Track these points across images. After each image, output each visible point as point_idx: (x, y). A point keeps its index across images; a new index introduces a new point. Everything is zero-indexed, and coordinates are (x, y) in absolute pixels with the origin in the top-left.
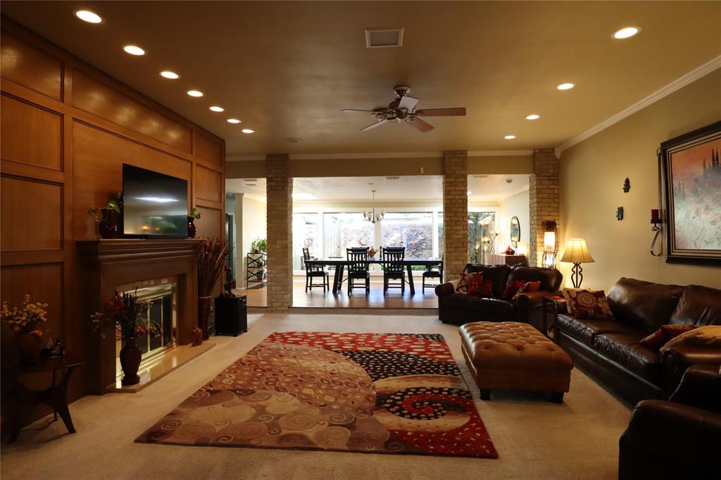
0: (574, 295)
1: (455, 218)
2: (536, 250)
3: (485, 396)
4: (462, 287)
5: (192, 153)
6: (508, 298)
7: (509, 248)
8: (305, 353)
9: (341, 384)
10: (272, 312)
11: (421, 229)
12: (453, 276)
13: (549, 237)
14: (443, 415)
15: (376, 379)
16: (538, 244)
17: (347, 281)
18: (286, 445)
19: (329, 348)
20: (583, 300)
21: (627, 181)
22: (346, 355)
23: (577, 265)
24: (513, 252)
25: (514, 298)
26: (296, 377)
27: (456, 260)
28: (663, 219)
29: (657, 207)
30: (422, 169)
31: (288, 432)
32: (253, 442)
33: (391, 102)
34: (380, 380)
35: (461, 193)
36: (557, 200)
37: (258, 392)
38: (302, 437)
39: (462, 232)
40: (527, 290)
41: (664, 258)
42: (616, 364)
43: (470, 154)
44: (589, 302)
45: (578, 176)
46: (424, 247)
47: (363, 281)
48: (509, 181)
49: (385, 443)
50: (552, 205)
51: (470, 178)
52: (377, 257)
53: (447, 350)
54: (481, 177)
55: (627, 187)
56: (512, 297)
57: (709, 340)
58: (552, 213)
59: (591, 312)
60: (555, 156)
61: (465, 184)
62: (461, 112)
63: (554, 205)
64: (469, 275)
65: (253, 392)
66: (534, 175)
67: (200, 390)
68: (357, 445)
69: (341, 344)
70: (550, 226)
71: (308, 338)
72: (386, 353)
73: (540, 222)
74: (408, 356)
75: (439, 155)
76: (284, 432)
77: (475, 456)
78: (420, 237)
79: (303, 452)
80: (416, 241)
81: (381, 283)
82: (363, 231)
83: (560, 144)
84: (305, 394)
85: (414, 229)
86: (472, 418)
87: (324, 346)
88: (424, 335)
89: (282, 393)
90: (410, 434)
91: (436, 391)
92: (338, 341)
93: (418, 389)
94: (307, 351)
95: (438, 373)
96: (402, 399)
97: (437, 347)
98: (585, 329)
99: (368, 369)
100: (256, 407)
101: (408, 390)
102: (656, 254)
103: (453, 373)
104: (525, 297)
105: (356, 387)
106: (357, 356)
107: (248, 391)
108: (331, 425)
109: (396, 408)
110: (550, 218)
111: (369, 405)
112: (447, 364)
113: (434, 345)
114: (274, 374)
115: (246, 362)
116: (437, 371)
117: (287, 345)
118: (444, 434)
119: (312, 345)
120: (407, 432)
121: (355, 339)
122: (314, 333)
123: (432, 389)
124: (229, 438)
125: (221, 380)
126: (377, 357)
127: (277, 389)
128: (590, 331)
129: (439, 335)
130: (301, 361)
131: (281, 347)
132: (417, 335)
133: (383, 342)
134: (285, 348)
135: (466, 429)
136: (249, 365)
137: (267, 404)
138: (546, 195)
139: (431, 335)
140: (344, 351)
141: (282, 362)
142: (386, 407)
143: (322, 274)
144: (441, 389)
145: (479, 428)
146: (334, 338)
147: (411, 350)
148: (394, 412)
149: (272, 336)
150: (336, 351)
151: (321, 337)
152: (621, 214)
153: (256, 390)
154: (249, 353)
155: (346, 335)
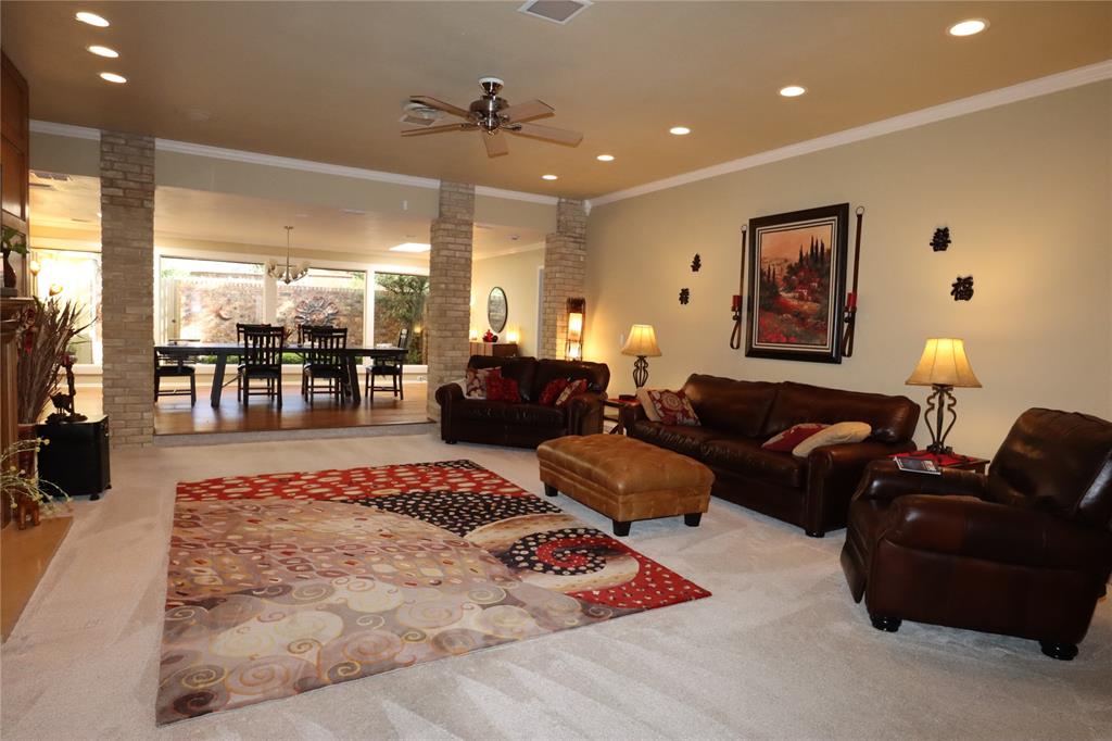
0: (657, 397)
1: (452, 286)
2: (554, 337)
3: (621, 530)
4: (475, 389)
6: (552, 403)
7: (489, 333)
8: (292, 511)
9: (421, 549)
11: (330, 296)
12: (448, 373)
13: (575, 321)
14: (604, 562)
15: (463, 534)
16: (559, 329)
17: (236, 383)
19: (319, 497)
20: (668, 402)
21: (697, 258)
22: (367, 505)
23: (642, 358)
24: (495, 339)
25: (558, 403)
26: (331, 550)
27: (454, 349)
29: (738, 293)
31: (436, 631)
32: (402, 660)
34: (469, 533)
36: (582, 271)
37: (297, 585)
38: (467, 633)
39: (462, 307)
41: (743, 352)
43: (479, 190)
44: (675, 404)
48: (515, 238)
49: (582, 610)
50: (577, 277)
51: (476, 227)
52: (292, 341)
53: (505, 481)
54: (485, 227)
55: (696, 266)
56: (555, 401)
58: (576, 289)
59: (680, 416)
60: (583, 212)
61: (469, 236)
63: (580, 277)
65: (287, 589)
66: (555, 234)
67: (168, 606)
70: (577, 306)
71: (261, 485)
72: (424, 494)
73: (564, 300)
74: (461, 494)
75: (434, 185)
76: (431, 634)
77: (690, 599)
78: (329, 311)
80: (322, 317)
81: (298, 386)
82: (224, 295)
84: (388, 574)
85: (319, 296)
86: (638, 560)
87: (311, 496)
88: (445, 463)
89: (344, 579)
90: (597, 593)
91: (562, 536)
92: (324, 485)
93: (535, 536)
94: (287, 506)
95: (531, 512)
96: (532, 553)
97: (486, 478)
98: (684, 437)
99: (431, 521)
100: (331, 609)
101: (524, 540)
102: (735, 346)
103: (550, 509)
104: (580, 401)
105: (450, 549)
106: (387, 504)
107: (273, 589)
108: (484, 607)
109: (539, 566)
110: (574, 295)
111: (500, 569)
112: (528, 499)
113: (477, 475)
114: (284, 553)
115: (197, 542)
116: (527, 511)
117: (239, 502)
118: (633, 584)
119: (285, 496)
120: (591, 592)
121: (346, 477)
122: (261, 477)
123: (552, 534)
124: (353, 669)
125: (192, 581)
126: (420, 502)
127: (324, 574)
128: (693, 439)
129: (467, 462)
130: (303, 524)
131: (230, 506)
132: (436, 464)
133: (400, 480)
134: (242, 507)
135: (648, 573)
136: (212, 545)
137: (342, 601)
138: (570, 263)
139: (457, 462)
140: (355, 499)
141: (270, 531)
142: (526, 567)
143: (190, 372)
144: (561, 531)
145: (659, 569)
146: (310, 481)
147: (455, 486)
148: (544, 571)
149: (183, 490)
150: (342, 501)
151: (283, 482)
152: (684, 296)
153: (289, 584)
154: (177, 524)
155: (324, 474)
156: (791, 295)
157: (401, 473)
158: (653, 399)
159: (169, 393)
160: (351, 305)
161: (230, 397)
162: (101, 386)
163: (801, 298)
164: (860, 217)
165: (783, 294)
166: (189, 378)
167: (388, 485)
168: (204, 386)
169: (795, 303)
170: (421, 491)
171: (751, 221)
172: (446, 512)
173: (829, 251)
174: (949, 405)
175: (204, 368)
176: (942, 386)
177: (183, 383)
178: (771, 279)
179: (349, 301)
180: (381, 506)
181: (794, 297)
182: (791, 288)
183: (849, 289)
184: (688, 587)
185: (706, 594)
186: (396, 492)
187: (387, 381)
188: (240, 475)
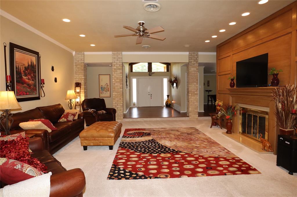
163: (29, 79)
164: (40, 57)
165: (23, 77)
167: (164, 159)
180: (169, 149)
181: (27, 79)
186: (162, 155)
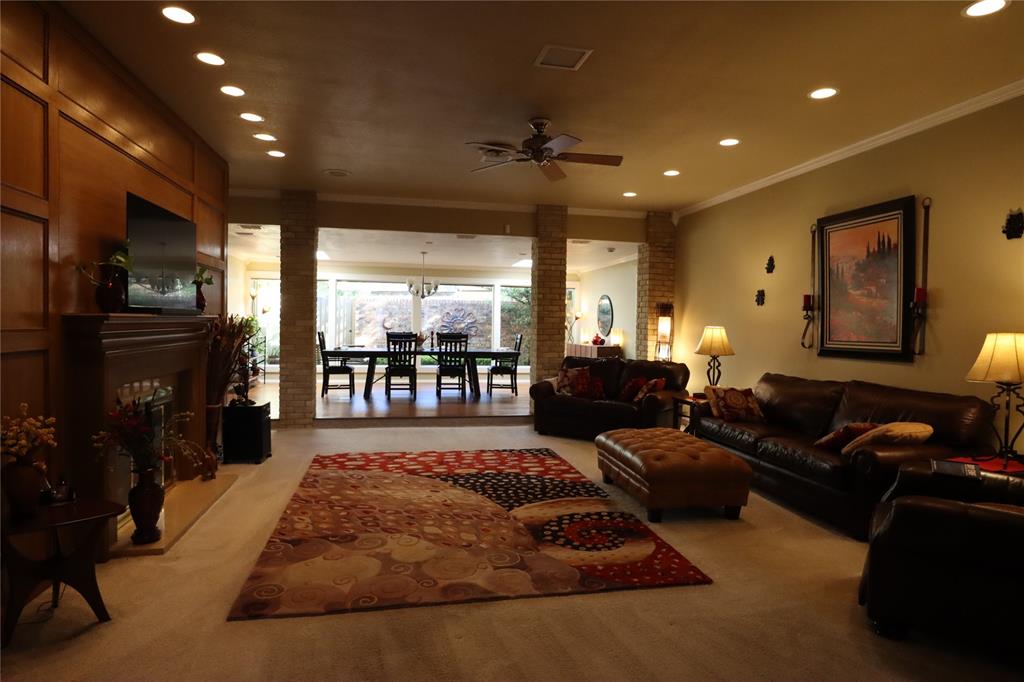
0: (722, 395)
1: (549, 296)
2: (646, 339)
3: (655, 517)
4: (564, 386)
5: (193, 180)
6: (630, 399)
7: (597, 337)
8: (386, 481)
9: (469, 518)
10: (286, 426)
11: (469, 308)
12: (546, 372)
13: (664, 323)
14: (623, 543)
15: (511, 507)
16: (650, 332)
17: (384, 381)
18: (457, 597)
19: (412, 472)
20: (732, 400)
21: (771, 260)
22: (446, 480)
23: (714, 358)
24: (603, 342)
25: (636, 400)
26: (400, 513)
27: (550, 351)
28: (816, 306)
29: (809, 292)
30: (508, 227)
31: (448, 582)
32: (410, 600)
33: (526, 138)
34: (516, 508)
35: (556, 262)
36: (671, 278)
37: (363, 536)
38: (472, 586)
39: (558, 314)
40: (654, 388)
41: (815, 351)
42: (787, 472)
43: (571, 211)
44: (739, 402)
45: (701, 249)
46: (472, 333)
47: (406, 380)
48: (611, 250)
49: (580, 581)
50: (666, 283)
51: (570, 243)
52: (427, 346)
53: (571, 467)
54: (581, 242)
55: (770, 268)
56: (633, 398)
57: (897, 437)
58: (666, 294)
59: (743, 413)
60: (672, 223)
61: (563, 251)
62: (615, 161)
63: (669, 283)
64: (573, 372)
65: (354, 538)
66: (646, 245)
67: (270, 541)
68: (546, 587)
69: (428, 468)
70: (666, 310)
71: (373, 461)
72: (496, 475)
73: (654, 305)
74: (528, 477)
75: (531, 209)
76: (442, 583)
77: (688, 584)
78: (469, 320)
79: (484, 603)
80: (463, 325)
81: (432, 383)
82: (387, 309)
83: (680, 207)
84: (431, 534)
85: (460, 308)
86: (657, 544)
87: (406, 470)
88: (528, 451)
89: (398, 535)
90: (600, 568)
91: (595, 517)
92: (420, 463)
93: (572, 516)
94: (386, 478)
95: (581, 495)
96: (562, 530)
97: (556, 465)
98: (742, 433)
99: (490, 497)
100: (376, 556)
101: (560, 519)
102: (807, 346)
103: (598, 494)
104: (655, 398)
105: (493, 520)
106: (462, 481)
107: (346, 536)
108: (496, 568)
109: (562, 540)
110: (664, 300)
111: (526, 539)
112: (584, 484)
113: (550, 462)
114: (365, 512)
115: (308, 499)
116: (578, 494)
117: (351, 472)
118: (639, 564)
119: (386, 470)
120: (596, 567)
121: (441, 459)
122: (376, 454)
123: (588, 515)
124: (372, 599)
125: (292, 525)
126: (490, 481)
127: (385, 530)
128: (749, 435)
129: (547, 450)
130: (389, 492)
131: (344, 475)
132: (520, 451)
133: (482, 462)
134: (351, 476)
135: (660, 556)
136: (317, 502)
137: (388, 551)
138: (660, 271)
139: (538, 450)
140: (438, 475)
141: (363, 495)
142: (549, 541)
143: (348, 371)
144: (598, 514)
145: (672, 554)
146: (411, 459)
147: (526, 469)
148: (563, 546)
149: (319, 461)
150: (428, 476)
151: (391, 459)
152: (761, 298)
153: (356, 534)
154: (302, 485)
155: (425, 454)
156: (858, 292)
157: (485, 456)
158: (718, 397)
159: (336, 387)
160: (487, 315)
161: (378, 390)
162: (278, 381)
163: (870, 295)
164: (927, 209)
165: (851, 291)
166: (348, 376)
167: (470, 466)
168: (360, 383)
169: (864, 300)
170: (494, 472)
171: (818, 220)
172: (506, 492)
173: (896, 246)
174: (1018, 407)
175: (360, 369)
176: (1008, 384)
177: (344, 379)
178: (840, 276)
179: (485, 311)
180: (455, 482)
182: (859, 286)
183: (919, 283)
184: (692, 573)
185: (707, 581)
186: (473, 471)
187: (506, 380)
188: (361, 451)
